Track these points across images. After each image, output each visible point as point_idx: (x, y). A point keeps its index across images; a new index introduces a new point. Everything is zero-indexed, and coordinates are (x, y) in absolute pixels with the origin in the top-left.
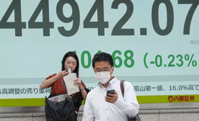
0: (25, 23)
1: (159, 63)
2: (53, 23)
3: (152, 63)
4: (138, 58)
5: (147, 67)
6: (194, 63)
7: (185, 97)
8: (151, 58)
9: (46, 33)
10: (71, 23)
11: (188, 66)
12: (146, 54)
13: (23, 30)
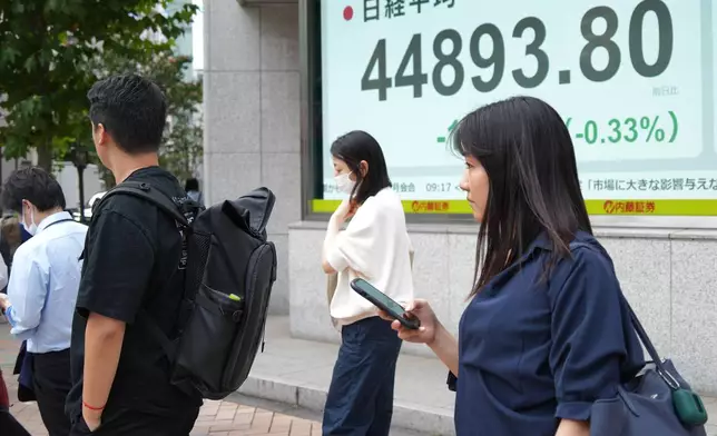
1: (591, 137)
6: (660, 133)
7: (637, 203)
11: (647, 140)
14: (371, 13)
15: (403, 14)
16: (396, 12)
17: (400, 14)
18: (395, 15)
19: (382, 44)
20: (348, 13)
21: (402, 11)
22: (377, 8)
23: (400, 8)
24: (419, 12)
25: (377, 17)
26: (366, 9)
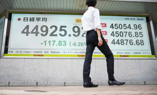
0: (30, 32)
2: (39, 32)
3: (72, 45)
4: (68, 43)
5: (71, 46)
8: (72, 43)
9: (37, 35)
10: (45, 33)
12: (70, 42)
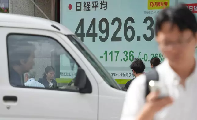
0: (85, 34)
2: (97, 33)
9: (94, 40)
10: (105, 34)
13: (84, 38)
14: (79, 8)
15: (90, 10)
16: (87, 9)
17: (89, 10)
18: (87, 10)
19: (82, 21)
20: (70, 7)
21: (89, 9)
22: (81, 6)
23: (88, 8)
24: (95, 10)
25: (80, 10)
26: (77, 6)
